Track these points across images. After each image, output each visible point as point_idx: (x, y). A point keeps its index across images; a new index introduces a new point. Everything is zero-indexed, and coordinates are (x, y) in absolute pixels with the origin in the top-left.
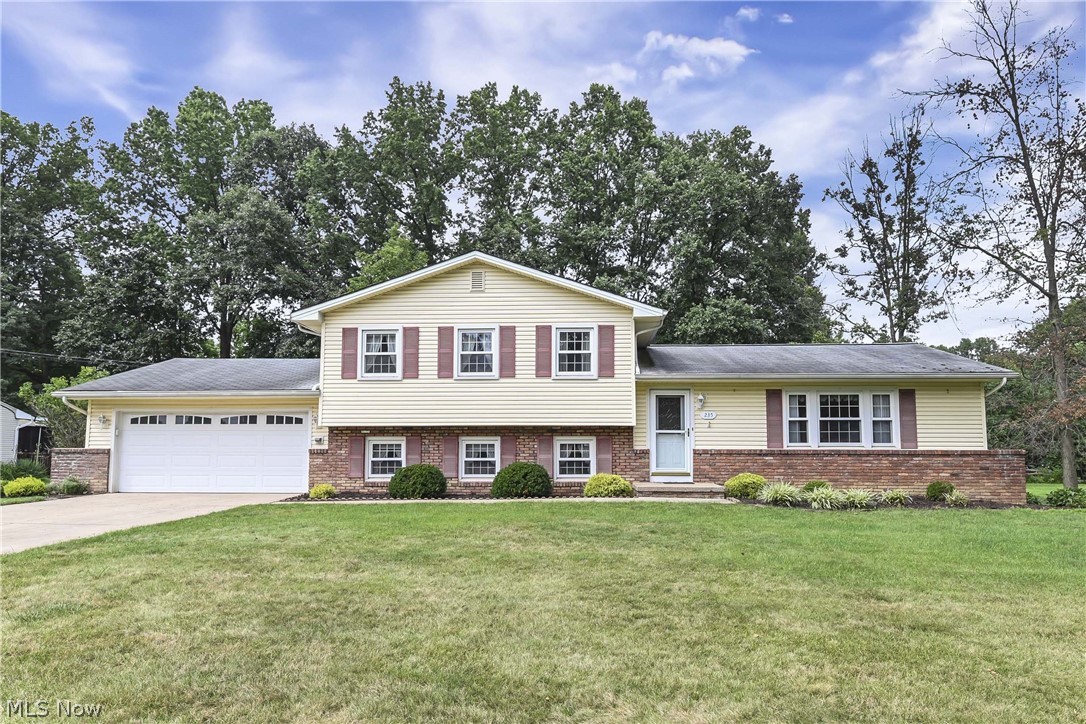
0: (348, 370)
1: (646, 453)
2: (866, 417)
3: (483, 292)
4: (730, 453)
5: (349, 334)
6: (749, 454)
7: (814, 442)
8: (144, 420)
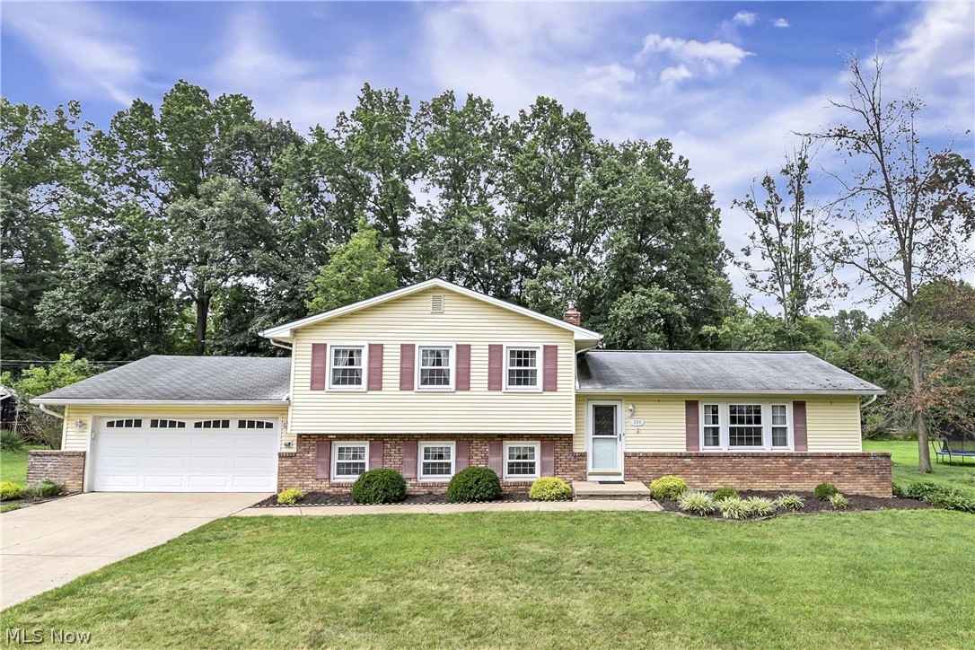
0: (317, 382)
1: (583, 456)
2: (767, 425)
3: (442, 313)
4: (655, 456)
5: (318, 349)
6: (671, 457)
7: (724, 446)
8: (120, 424)
